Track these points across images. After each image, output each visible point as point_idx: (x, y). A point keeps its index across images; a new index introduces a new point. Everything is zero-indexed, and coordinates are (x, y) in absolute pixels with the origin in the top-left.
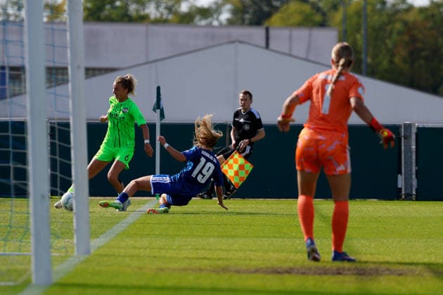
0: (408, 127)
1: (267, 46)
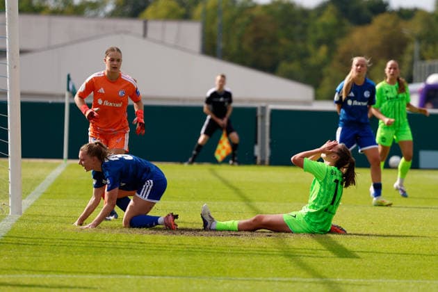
0: (264, 109)
1: (145, 35)
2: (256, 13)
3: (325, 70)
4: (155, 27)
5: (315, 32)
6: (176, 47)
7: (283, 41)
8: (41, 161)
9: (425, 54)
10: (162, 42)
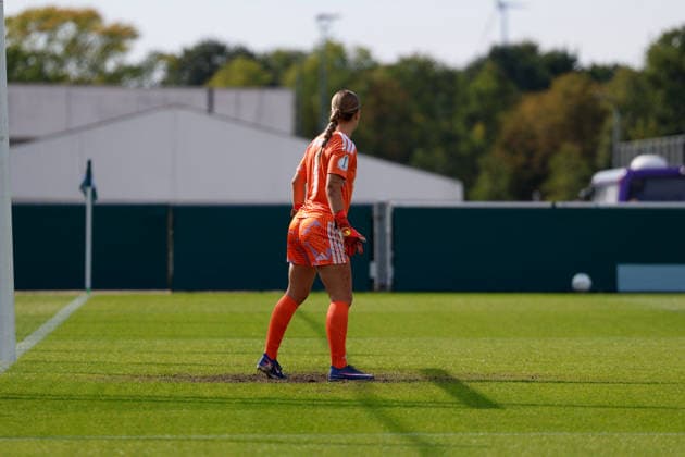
1: (210, 109)
2: (377, 76)
3: (482, 161)
4: (225, 98)
5: (466, 102)
6: (256, 126)
7: (419, 118)
8: (51, 294)
9: (631, 132)
10: (236, 120)
